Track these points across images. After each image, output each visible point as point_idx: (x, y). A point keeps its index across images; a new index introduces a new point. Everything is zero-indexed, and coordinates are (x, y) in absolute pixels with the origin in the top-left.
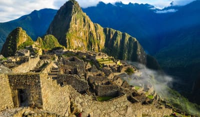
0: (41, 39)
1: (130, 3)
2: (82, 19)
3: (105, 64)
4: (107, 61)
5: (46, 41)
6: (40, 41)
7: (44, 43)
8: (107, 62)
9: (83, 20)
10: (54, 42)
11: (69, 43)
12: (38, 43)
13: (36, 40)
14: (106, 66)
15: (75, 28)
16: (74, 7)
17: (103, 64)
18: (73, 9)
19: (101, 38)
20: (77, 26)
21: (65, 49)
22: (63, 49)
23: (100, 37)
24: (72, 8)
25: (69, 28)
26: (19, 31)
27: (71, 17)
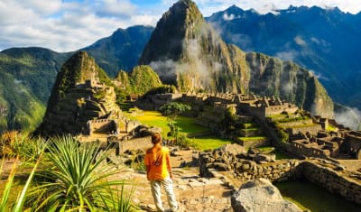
0: (125, 74)
1: (291, 6)
2: (206, 34)
4: (297, 119)
5: (135, 78)
7: (131, 83)
8: (297, 124)
10: (151, 81)
11: (182, 81)
12: (120, 83)
13: (116, 77)
16: (188, 12)
17: (289, 131)
18: (188, 17)
19: (242, 73)
21: (176, 91)
22: (171, 91)
23: (239, 71)
24: (186, 15)
26: (81, 57)
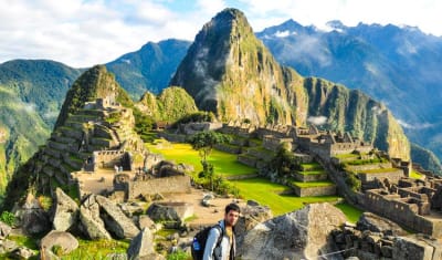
0: (152, 97)
1: (360, 24)
2: (256, 52)
3: (369, 178)
4: (371, 162)
5: (164, 103)
6: (149, 103)
7: (160, 108)
8: (372, 167)
9: (256, 56)
10: (184, 107)
11: (224, 109)
12: (146, 108)
13: (142, 100)
14: (376, 184)
15: (237, 75)
16: (235, 24)
18: (234, 30)
19: (298, 102)
20: (242, 69)
21: (215, 120)
22: (209, 120)
23: (295, 100)
24: (231, 27)
25: (224, 73)
26: (98, 73)
27: (229, 47)
